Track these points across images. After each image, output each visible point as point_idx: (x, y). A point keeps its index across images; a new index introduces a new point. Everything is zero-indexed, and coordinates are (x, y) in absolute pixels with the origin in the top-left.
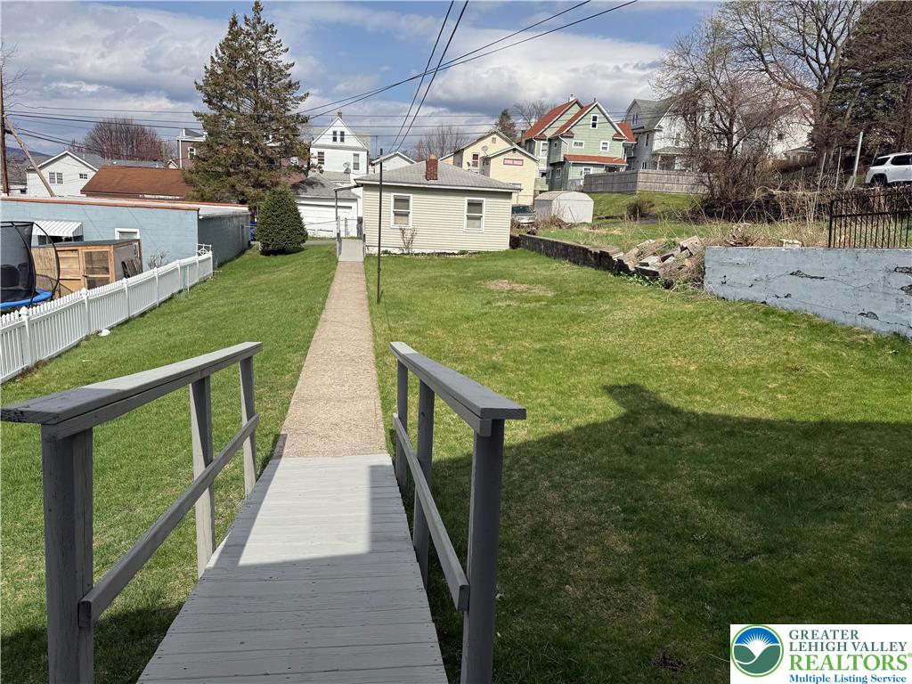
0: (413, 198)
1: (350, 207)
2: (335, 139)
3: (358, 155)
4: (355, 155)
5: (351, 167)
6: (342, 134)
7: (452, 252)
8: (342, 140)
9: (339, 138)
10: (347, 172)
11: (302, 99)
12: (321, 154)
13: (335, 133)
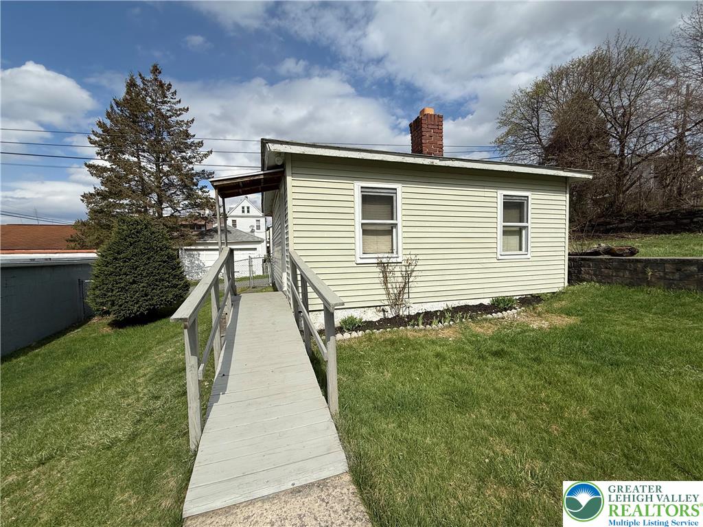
0: (405, 193)
1: (255, 249)
2: (243, 212)
3: (259, 221)
4: (257, 221)
5: (255, 228)
6: (248, 208)
7: (477, 302)
8: (248, 212)
9: (246, 210)
10: (253, 231)
11: (206, 156)
12: (234, 221)
13: (243, 208)
